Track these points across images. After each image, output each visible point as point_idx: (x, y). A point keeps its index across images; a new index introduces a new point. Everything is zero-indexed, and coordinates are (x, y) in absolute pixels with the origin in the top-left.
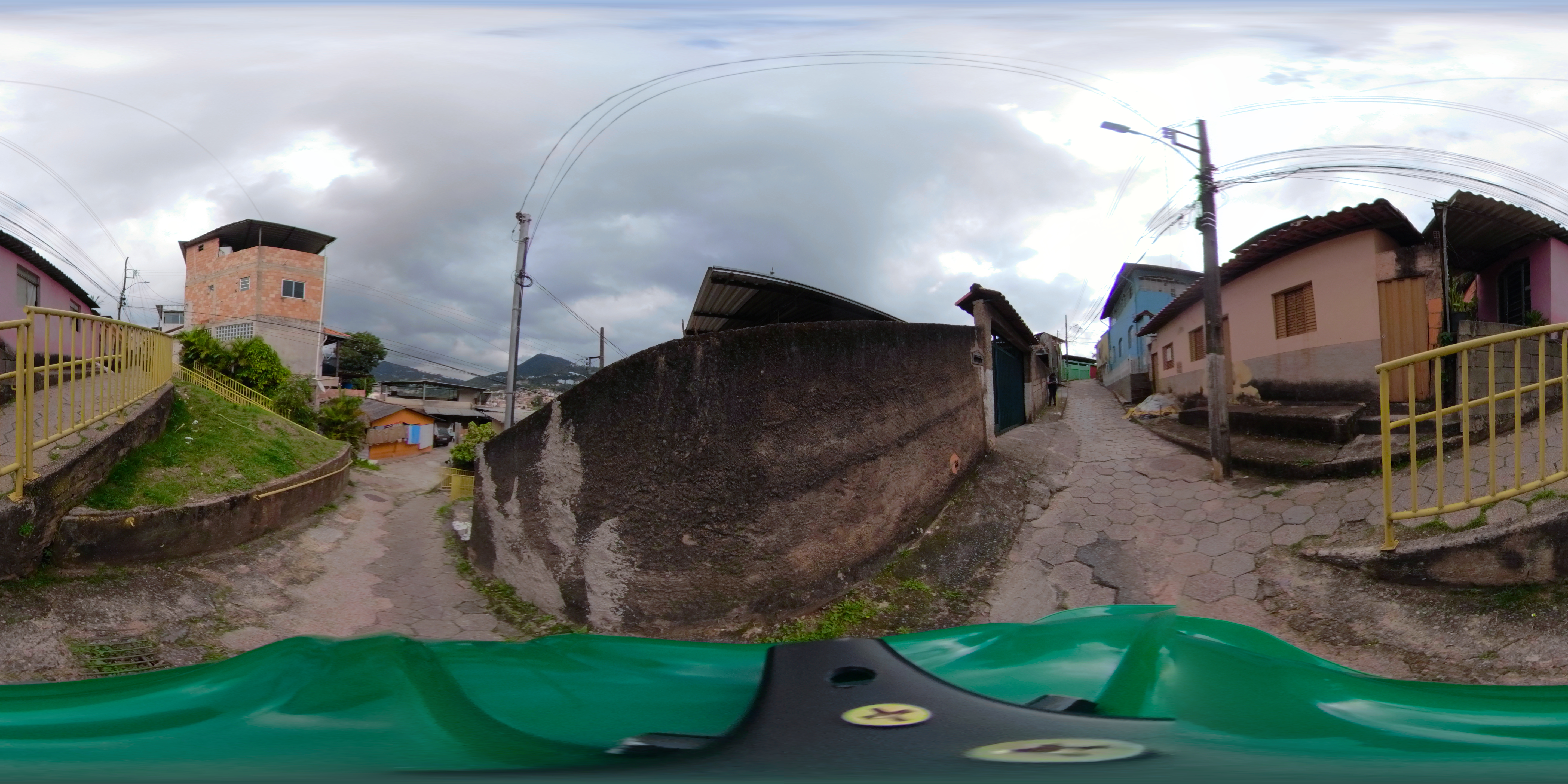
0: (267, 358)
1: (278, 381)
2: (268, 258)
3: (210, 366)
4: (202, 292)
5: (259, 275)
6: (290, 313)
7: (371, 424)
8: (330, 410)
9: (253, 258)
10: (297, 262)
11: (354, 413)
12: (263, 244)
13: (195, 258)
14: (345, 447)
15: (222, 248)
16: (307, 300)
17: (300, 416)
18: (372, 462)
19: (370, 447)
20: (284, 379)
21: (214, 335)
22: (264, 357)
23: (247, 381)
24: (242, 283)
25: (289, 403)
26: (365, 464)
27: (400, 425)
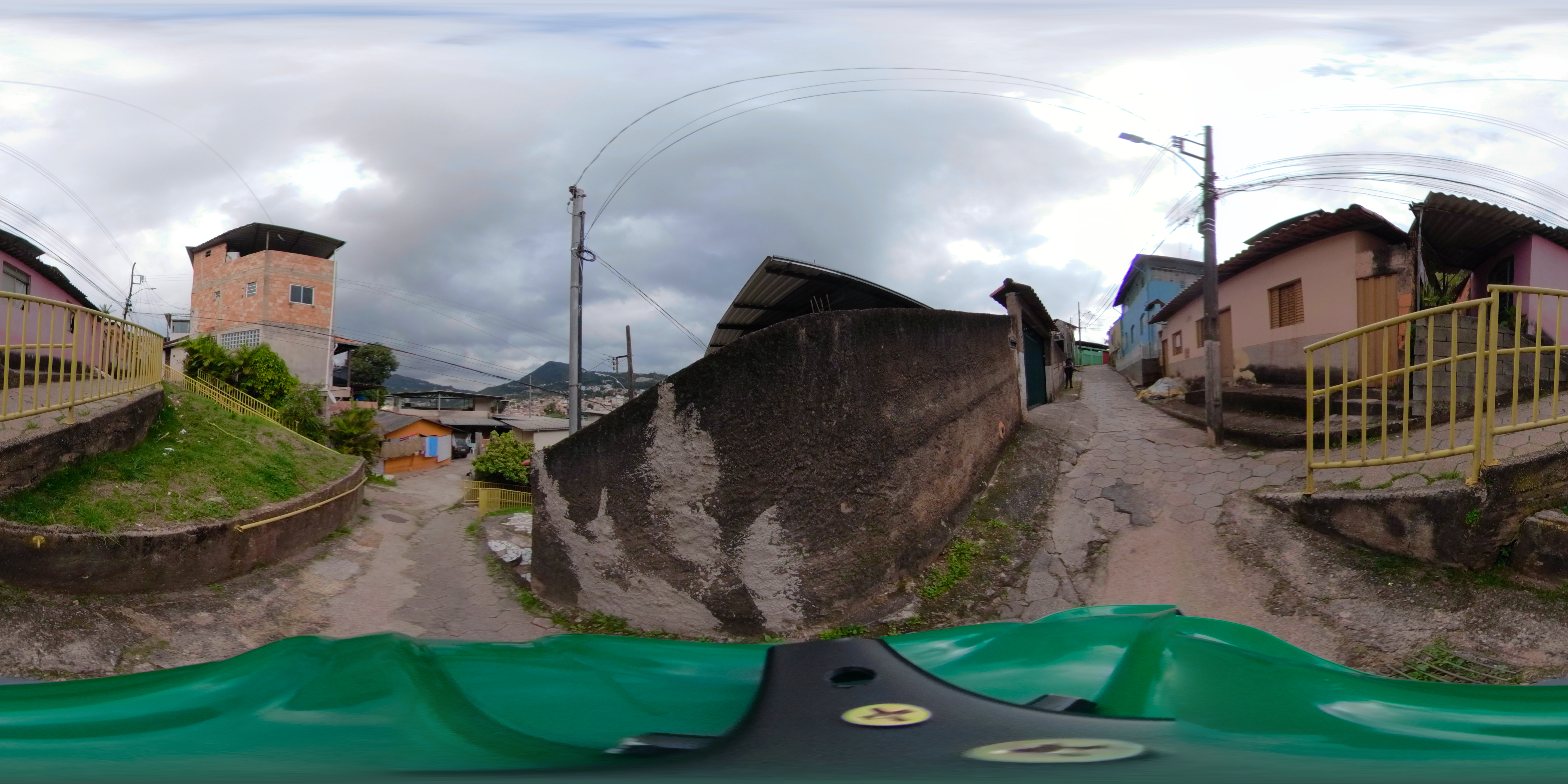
0: (273, 367)
1: (285, 392)
2: (275, 262)
3: (214, 374)
4: (208, 299)
5: (266, 280)
6: (298, 319)
7: (386, 436)
8: (341, 421)
9: (260, 263)
10: (305, 266)
11: (368, 425)
12: (270, 248)
13: (202, 264)
14: (359, 461)
15: (229, 254)
16: (316, 306)
17: (309, 429)
18: (388, 477)
19: (385, 461)
20: (292, 389)
21: (220, 342)
22: (271, 365)
23: (252, 391)
24: (249, 288)
25: (296, 414)
26: (380, 479)
27: (417, 437)
